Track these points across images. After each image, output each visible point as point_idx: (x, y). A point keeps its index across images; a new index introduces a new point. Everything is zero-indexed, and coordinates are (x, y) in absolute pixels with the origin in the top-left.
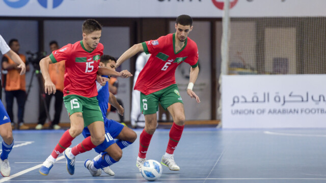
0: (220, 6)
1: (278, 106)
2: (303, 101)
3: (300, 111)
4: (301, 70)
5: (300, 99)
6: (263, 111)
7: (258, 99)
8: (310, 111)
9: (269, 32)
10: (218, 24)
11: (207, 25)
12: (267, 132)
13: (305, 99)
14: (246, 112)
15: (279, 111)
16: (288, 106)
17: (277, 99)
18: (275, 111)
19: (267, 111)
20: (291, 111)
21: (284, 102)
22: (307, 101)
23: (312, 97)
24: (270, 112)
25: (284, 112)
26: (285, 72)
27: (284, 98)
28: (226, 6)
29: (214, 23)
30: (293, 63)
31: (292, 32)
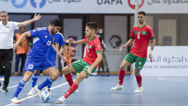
0: (133, 7)
1: (166, 64)
2: (180, 61)
3: (178, 67)
4: (179, 44)
5: (179, 60)
6: (157, 67)
7: (154, 60)
8: (184, 67)
9: (161, 22)
10: (132, 17)
11: (125, 18)
12: (159, 79)
13: (181, 60)
14: (147, 67)
15: (166, 67)
16: (171, 64)
17: (165, 60)
18: (164, 67)
19: (159, 66)
20: (173, 67)
21: (169, 61)
22: (183, 61)
23: (185, 59)
24: (161, 67)
25: (169, 67)
26: (170, 45)
27: (169, 59)
28: (136, 7)
29: (129, 17)
30: (174, 39)
31: (174, 22)
